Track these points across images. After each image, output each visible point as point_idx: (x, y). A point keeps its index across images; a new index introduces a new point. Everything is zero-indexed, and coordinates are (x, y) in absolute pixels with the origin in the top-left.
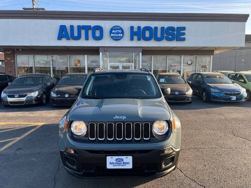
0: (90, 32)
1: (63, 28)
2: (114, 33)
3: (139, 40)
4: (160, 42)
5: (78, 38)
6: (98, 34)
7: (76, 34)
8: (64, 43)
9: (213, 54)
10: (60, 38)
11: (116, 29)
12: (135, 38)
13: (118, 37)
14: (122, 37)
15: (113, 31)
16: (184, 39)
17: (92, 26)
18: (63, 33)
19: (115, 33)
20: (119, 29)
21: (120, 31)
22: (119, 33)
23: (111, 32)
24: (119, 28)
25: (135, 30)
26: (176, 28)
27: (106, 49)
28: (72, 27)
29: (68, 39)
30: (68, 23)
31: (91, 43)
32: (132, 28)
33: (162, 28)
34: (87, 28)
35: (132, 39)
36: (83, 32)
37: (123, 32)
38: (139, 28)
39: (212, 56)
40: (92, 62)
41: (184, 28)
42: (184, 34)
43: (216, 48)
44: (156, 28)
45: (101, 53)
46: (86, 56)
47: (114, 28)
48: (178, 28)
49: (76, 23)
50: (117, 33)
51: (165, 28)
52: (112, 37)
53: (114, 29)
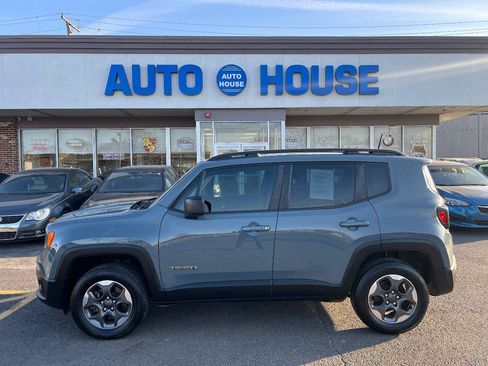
0: (175, 79)
1: (116, 72)
2: (225, 80)
3: (279, 93)
4: (324, 97)
5: (150, 90)
6: (191, 81)
7: (144, 83)
8: (120, 102)
9: (437, 123)
11: (229, 72)
12: (271, 89)
13: (235, 88)
14: (243, 88)
15: (224, 76)
16: (375, 92)
17: (179, 66)
18: (117, 81)
19: (229, 81)
20: (237, 73)
21: (239, 76)
22: (236, 80)
23: (219, 78)
24: (237, 70)
25: (271, 72)
26: (357, 66)
27: (209, 114)
28: (136, 69)
29: (128, 93)
30: (127, 60)
31: (178, 102)
32: (264, 68)
33: (329, 69)
34: (168, 71)
35: (264, 93)
36: (160, 79)
37: (244, 79)
38: (279, 68)
39: (435, 127)
40: (180, 141)
41: (375, 69)
42: (376, 81)
43: (445, 110)
44: (315, 69)
45: (198, 123)
46: (168, 129)
47: (226, 69)
48: (361, 67)
49: (145, 60)
50: (232, 80)
51: (335, 67)
52: (221, 88)
53: (226, 73)
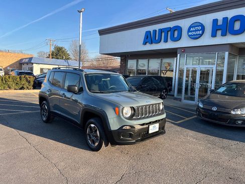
0: (169, 34)
2: (192, 31)
6: (176, 34)
7: (157, 38)
8: (148, 47)
10: (145, 43)
11: (194, 27)
13: (197, 35)
14: (202, 35)
15: (192, 29)
17: (172, 27)
19: (194, 31)
20: (198, 26)
21: (200, 28)
22: (198, 30)
23: (189, 31)
25: (220, 23)
28: (154, 31)
29: (150, 43)
34: (167, 30)
35: (214, 35)
36: (163, 35)
38: (225, 19)
45: (179, 55)
47: (193, 25)
50: (196, 31)
53: (193, 27)
